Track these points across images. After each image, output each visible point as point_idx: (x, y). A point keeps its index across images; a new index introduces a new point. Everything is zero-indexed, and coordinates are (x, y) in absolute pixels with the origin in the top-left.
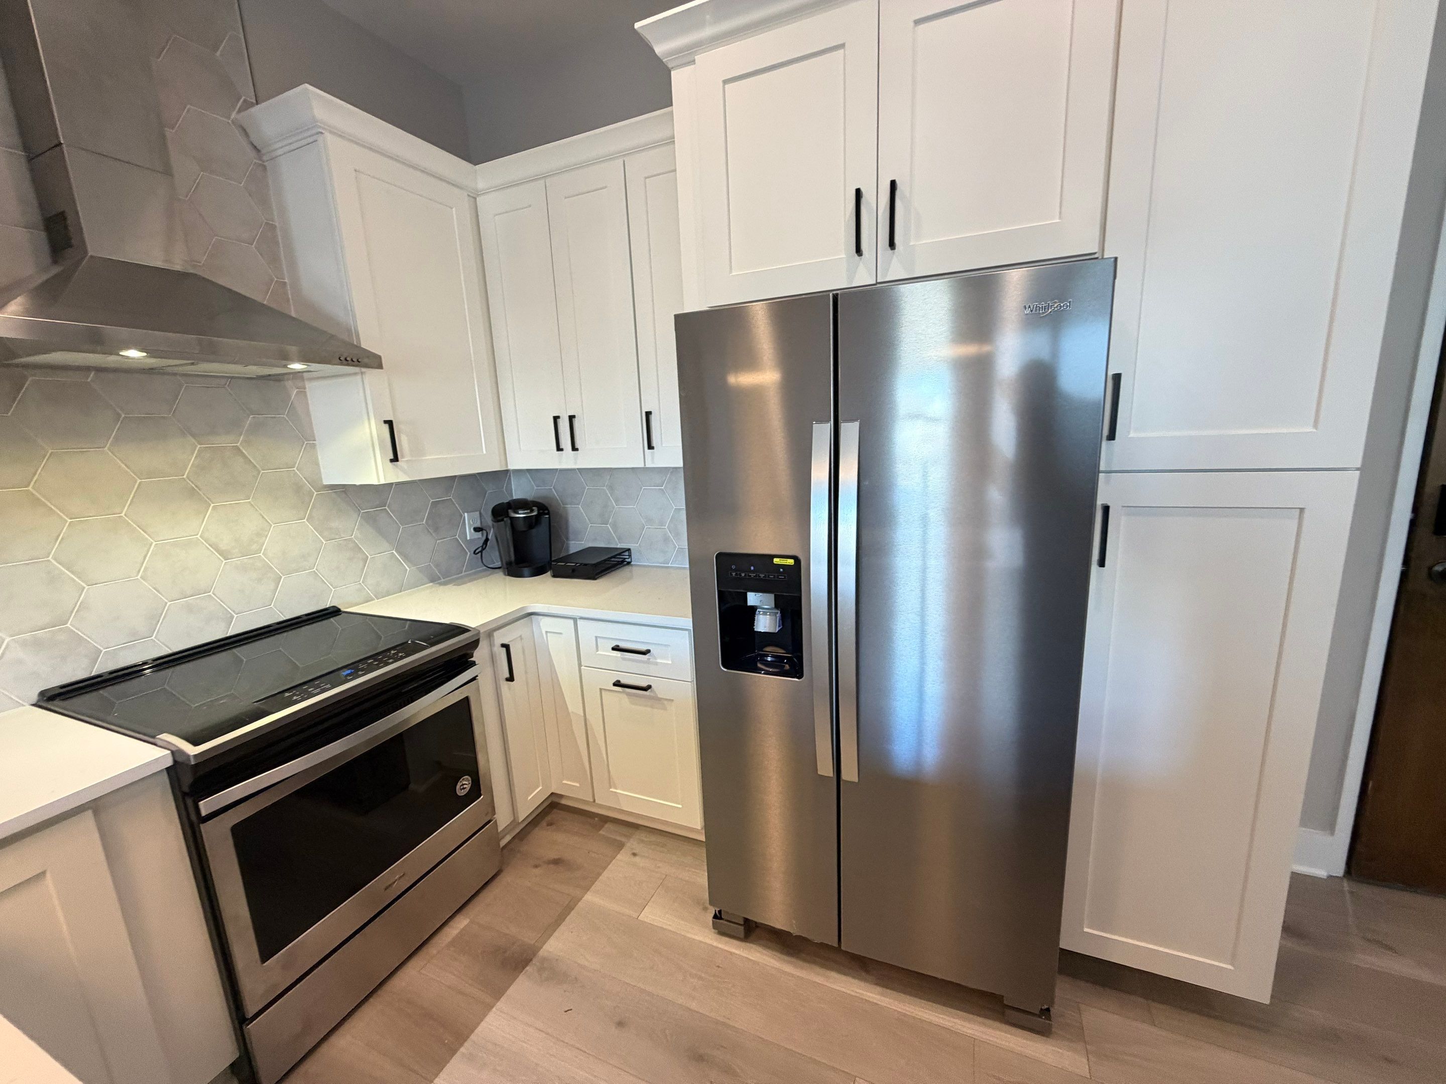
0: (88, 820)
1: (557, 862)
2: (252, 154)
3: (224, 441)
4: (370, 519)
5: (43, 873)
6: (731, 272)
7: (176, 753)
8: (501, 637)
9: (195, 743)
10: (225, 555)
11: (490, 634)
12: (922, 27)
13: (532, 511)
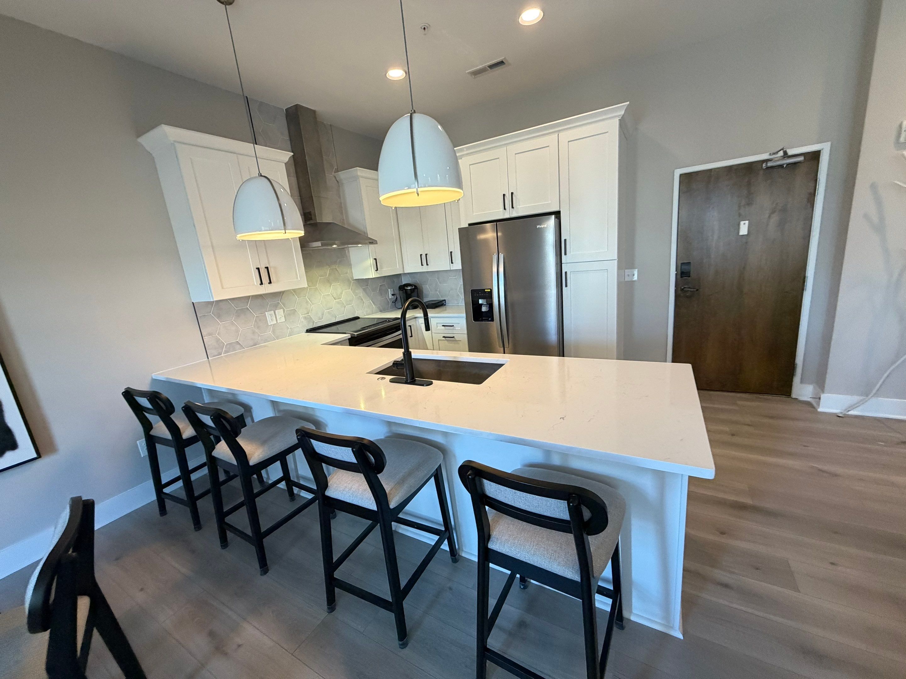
7: (352, 335)
13: (412, 287)
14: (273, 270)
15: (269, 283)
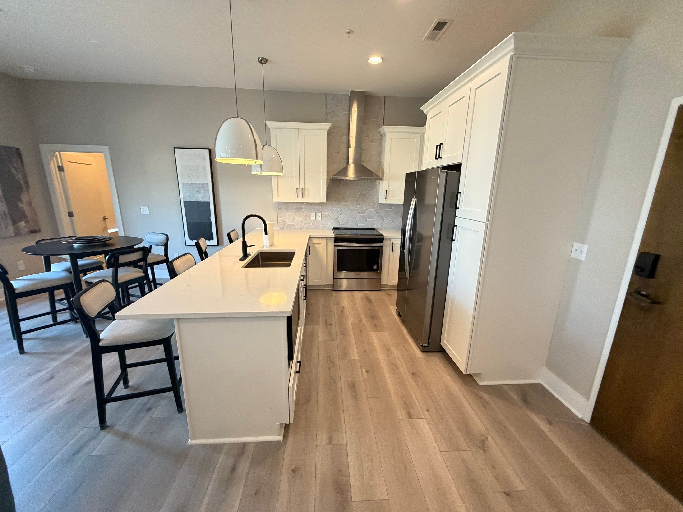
0: (325, 240)
1: (389, 295)
2: (380, 136)
3: (363, 193)
6: (426, 161)
7: (335, 236)
8: (392, 241)
9: (338, 235)
11: (390, 239)
12: (450, 107)
14: (306, 190)
15: (302, 197)
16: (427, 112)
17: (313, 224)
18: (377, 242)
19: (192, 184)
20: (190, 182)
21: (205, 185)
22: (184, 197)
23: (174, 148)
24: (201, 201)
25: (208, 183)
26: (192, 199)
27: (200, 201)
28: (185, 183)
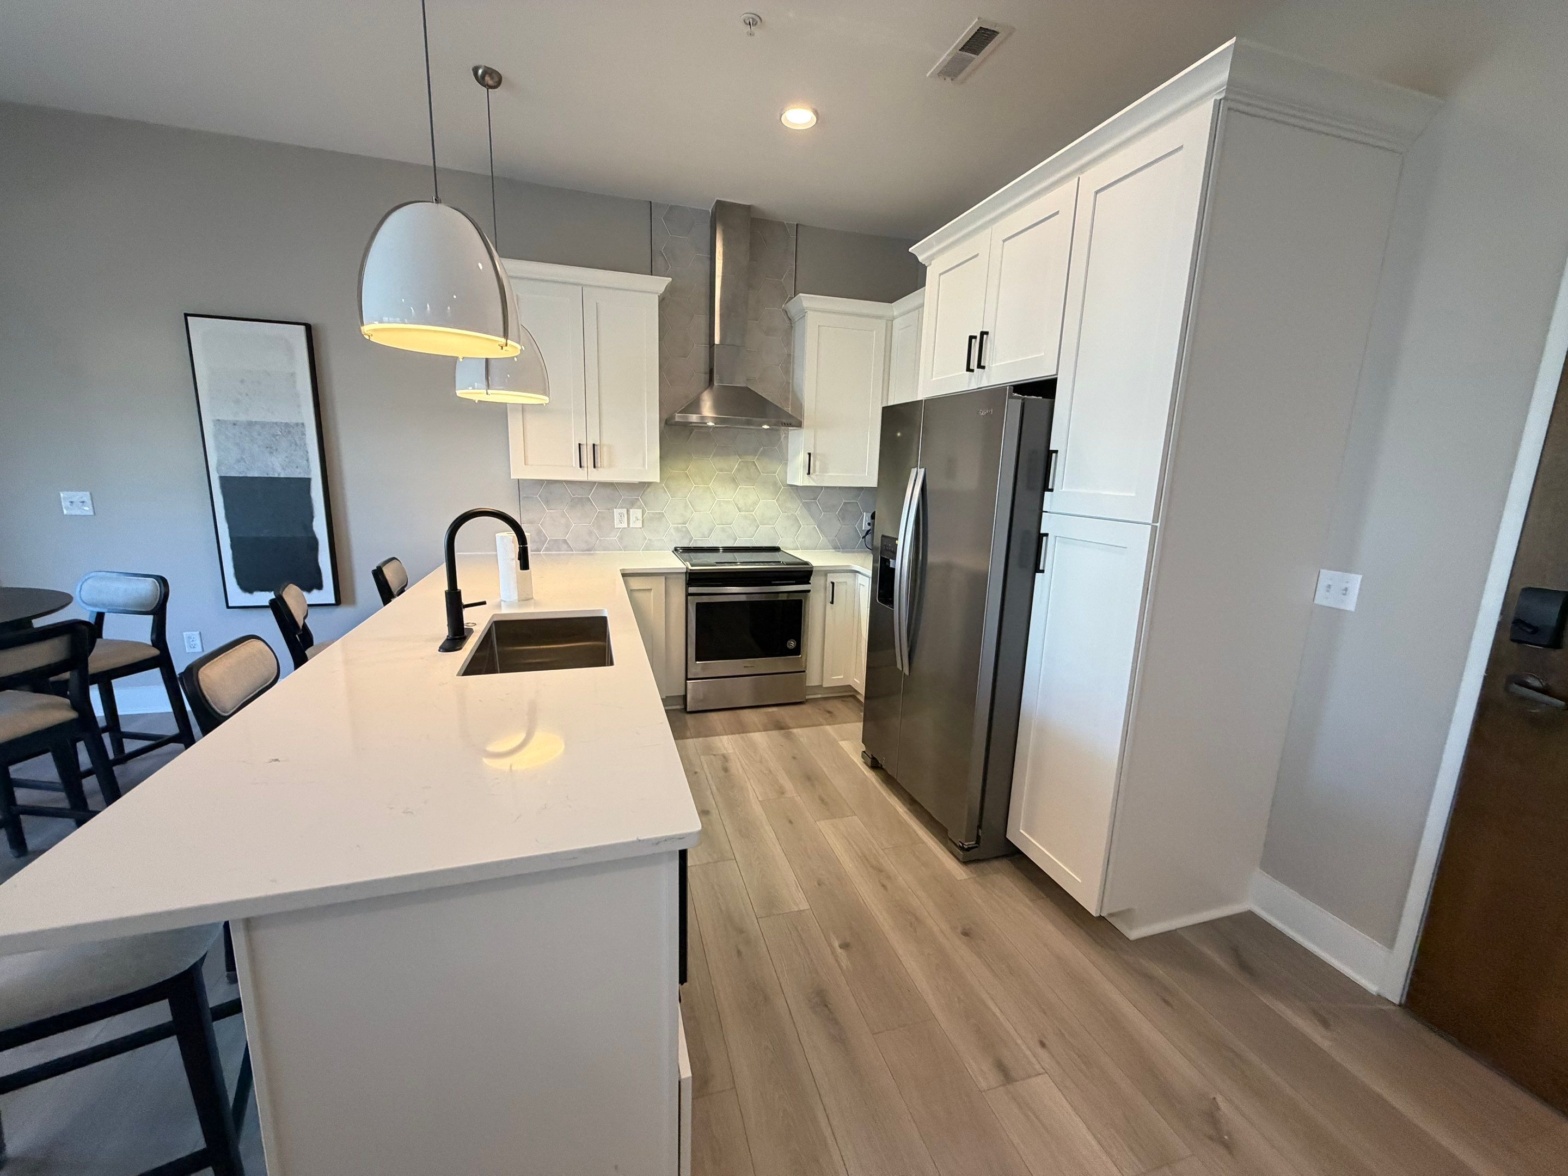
0: (663, 579)
1: (829, 712)
2: (787, 321)
3: (749, 458)
4: (807, 506)
5: (651, 589)
6: (932, 378)
7: (687, 568)
8: (831, 578)
9: (692, 566)
10: (740, 510)
11: (826, 572)
12: (1006, 243)
14: (605, 449)
15: (594, 467)
16: (927, 258)
17: (621, 538)
18: (794, 582)
19: (250, 424)
20: (242, 418)
21: (292, 430)
22: (219, 464)
23: (186, 315)
24: (279, 475)
25: (303, 424)
26: (247, 469)
27: (276, 476)
28: (225, 422)
